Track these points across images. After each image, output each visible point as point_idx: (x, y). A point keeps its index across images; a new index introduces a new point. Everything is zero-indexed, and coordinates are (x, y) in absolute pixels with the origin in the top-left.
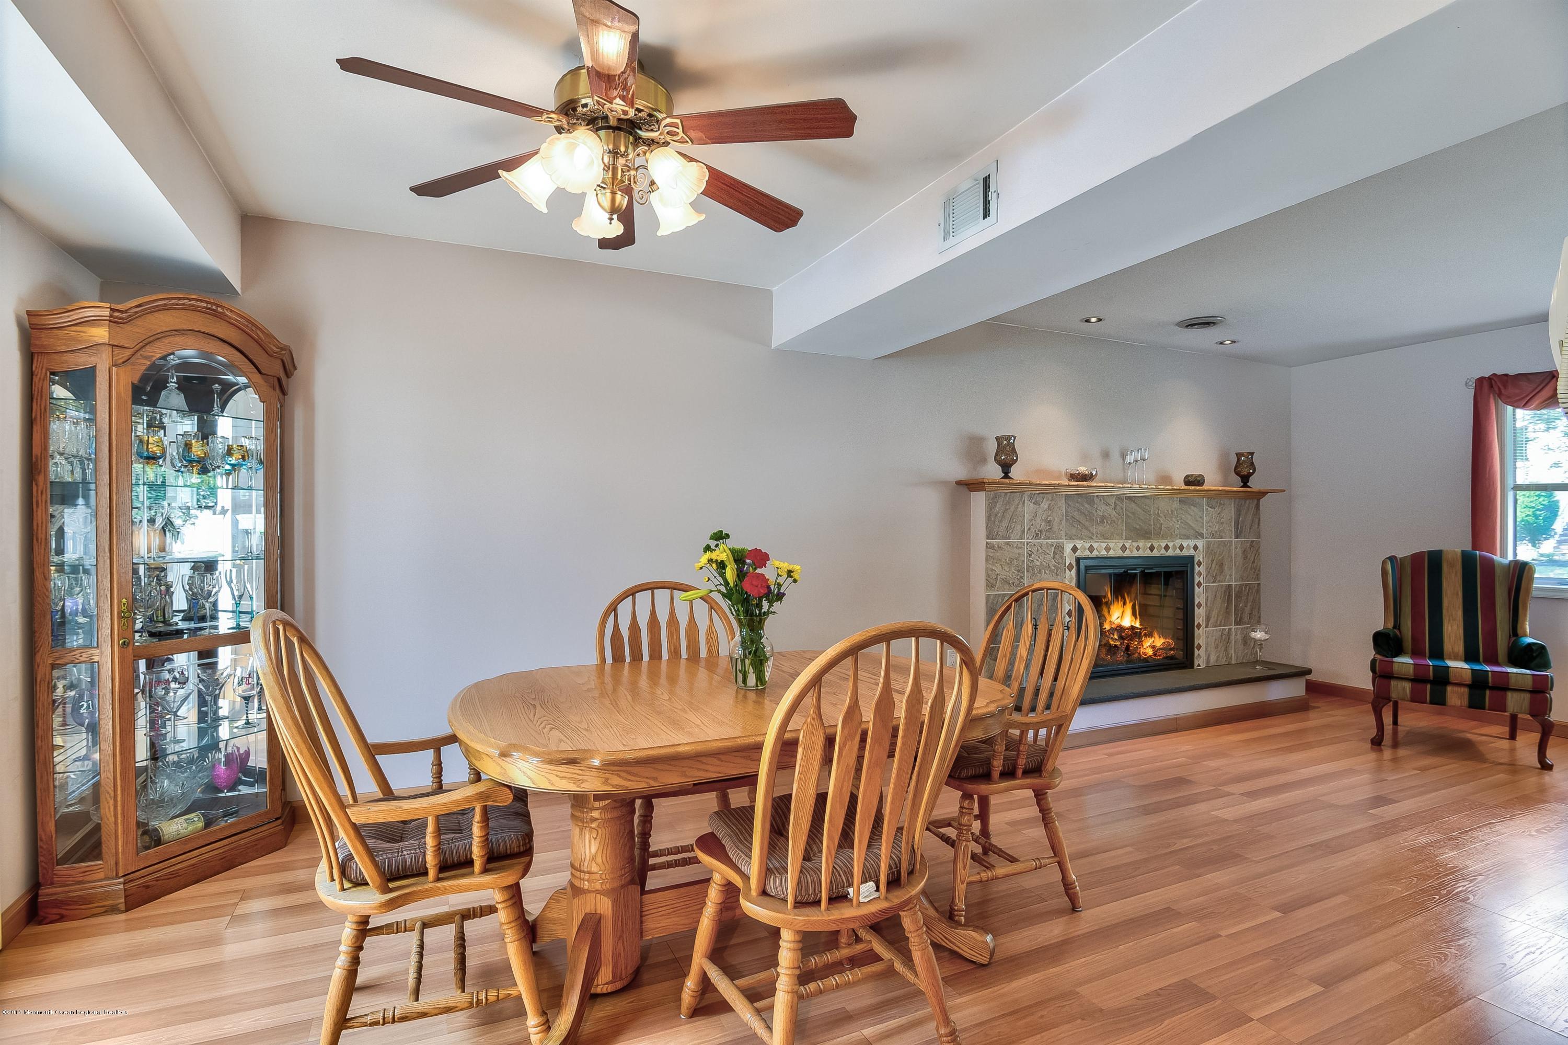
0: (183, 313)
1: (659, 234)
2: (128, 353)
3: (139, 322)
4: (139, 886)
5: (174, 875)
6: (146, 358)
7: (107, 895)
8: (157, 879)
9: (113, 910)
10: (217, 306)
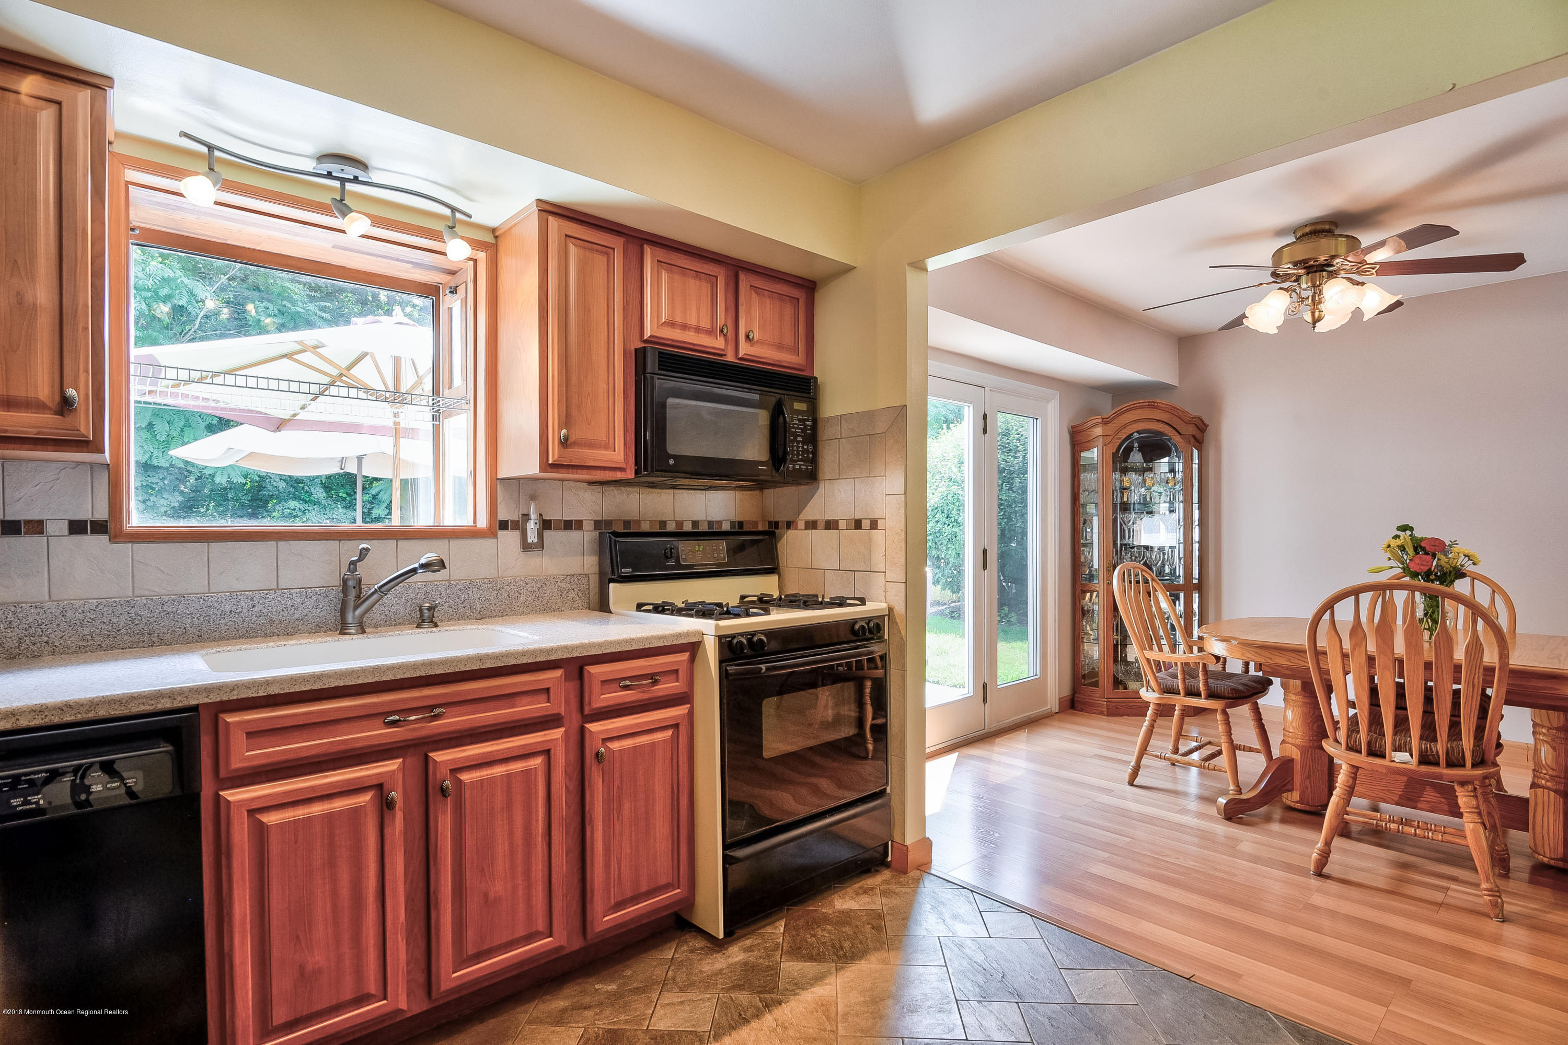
0: (1137, 410)
1: (1365, 320)
2: (1111, 438)
3: (1115, 421)
4: (1113, 706)
5: (1130, 707)
6: (1118, 439)
7: (1100, 706)
8: (1122, 706)
9: (1101, 713)
10: (1154, 402)
